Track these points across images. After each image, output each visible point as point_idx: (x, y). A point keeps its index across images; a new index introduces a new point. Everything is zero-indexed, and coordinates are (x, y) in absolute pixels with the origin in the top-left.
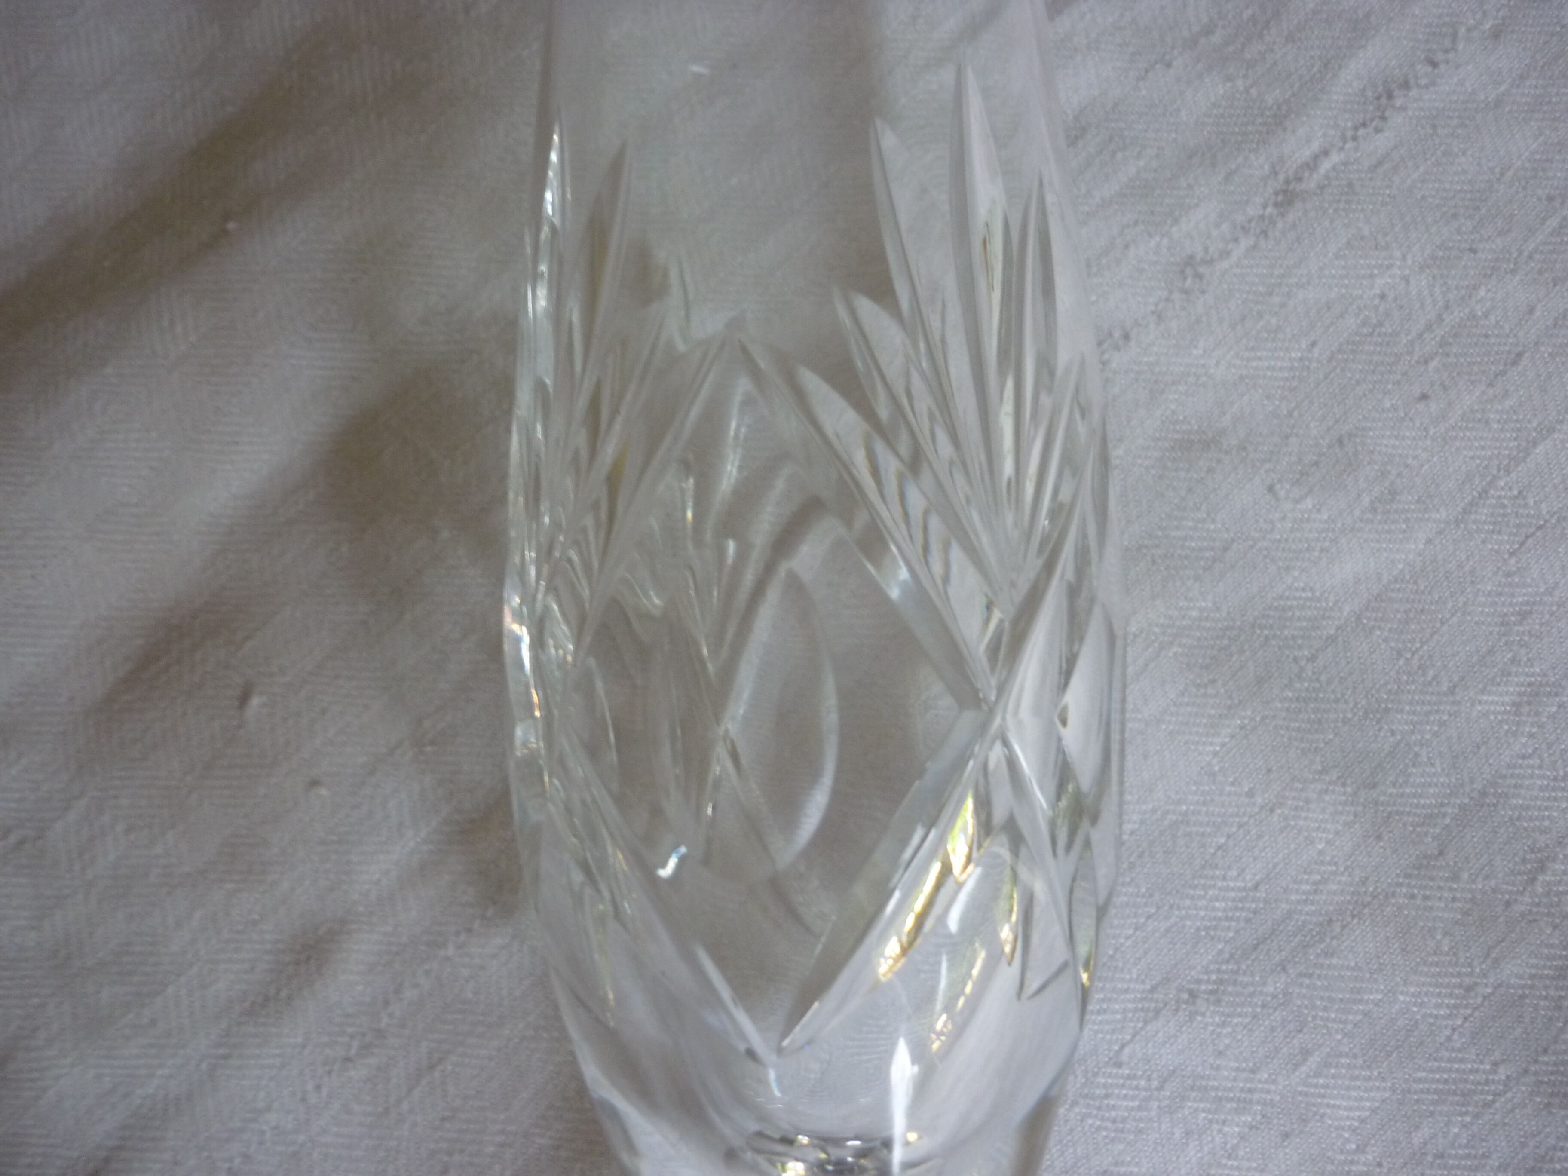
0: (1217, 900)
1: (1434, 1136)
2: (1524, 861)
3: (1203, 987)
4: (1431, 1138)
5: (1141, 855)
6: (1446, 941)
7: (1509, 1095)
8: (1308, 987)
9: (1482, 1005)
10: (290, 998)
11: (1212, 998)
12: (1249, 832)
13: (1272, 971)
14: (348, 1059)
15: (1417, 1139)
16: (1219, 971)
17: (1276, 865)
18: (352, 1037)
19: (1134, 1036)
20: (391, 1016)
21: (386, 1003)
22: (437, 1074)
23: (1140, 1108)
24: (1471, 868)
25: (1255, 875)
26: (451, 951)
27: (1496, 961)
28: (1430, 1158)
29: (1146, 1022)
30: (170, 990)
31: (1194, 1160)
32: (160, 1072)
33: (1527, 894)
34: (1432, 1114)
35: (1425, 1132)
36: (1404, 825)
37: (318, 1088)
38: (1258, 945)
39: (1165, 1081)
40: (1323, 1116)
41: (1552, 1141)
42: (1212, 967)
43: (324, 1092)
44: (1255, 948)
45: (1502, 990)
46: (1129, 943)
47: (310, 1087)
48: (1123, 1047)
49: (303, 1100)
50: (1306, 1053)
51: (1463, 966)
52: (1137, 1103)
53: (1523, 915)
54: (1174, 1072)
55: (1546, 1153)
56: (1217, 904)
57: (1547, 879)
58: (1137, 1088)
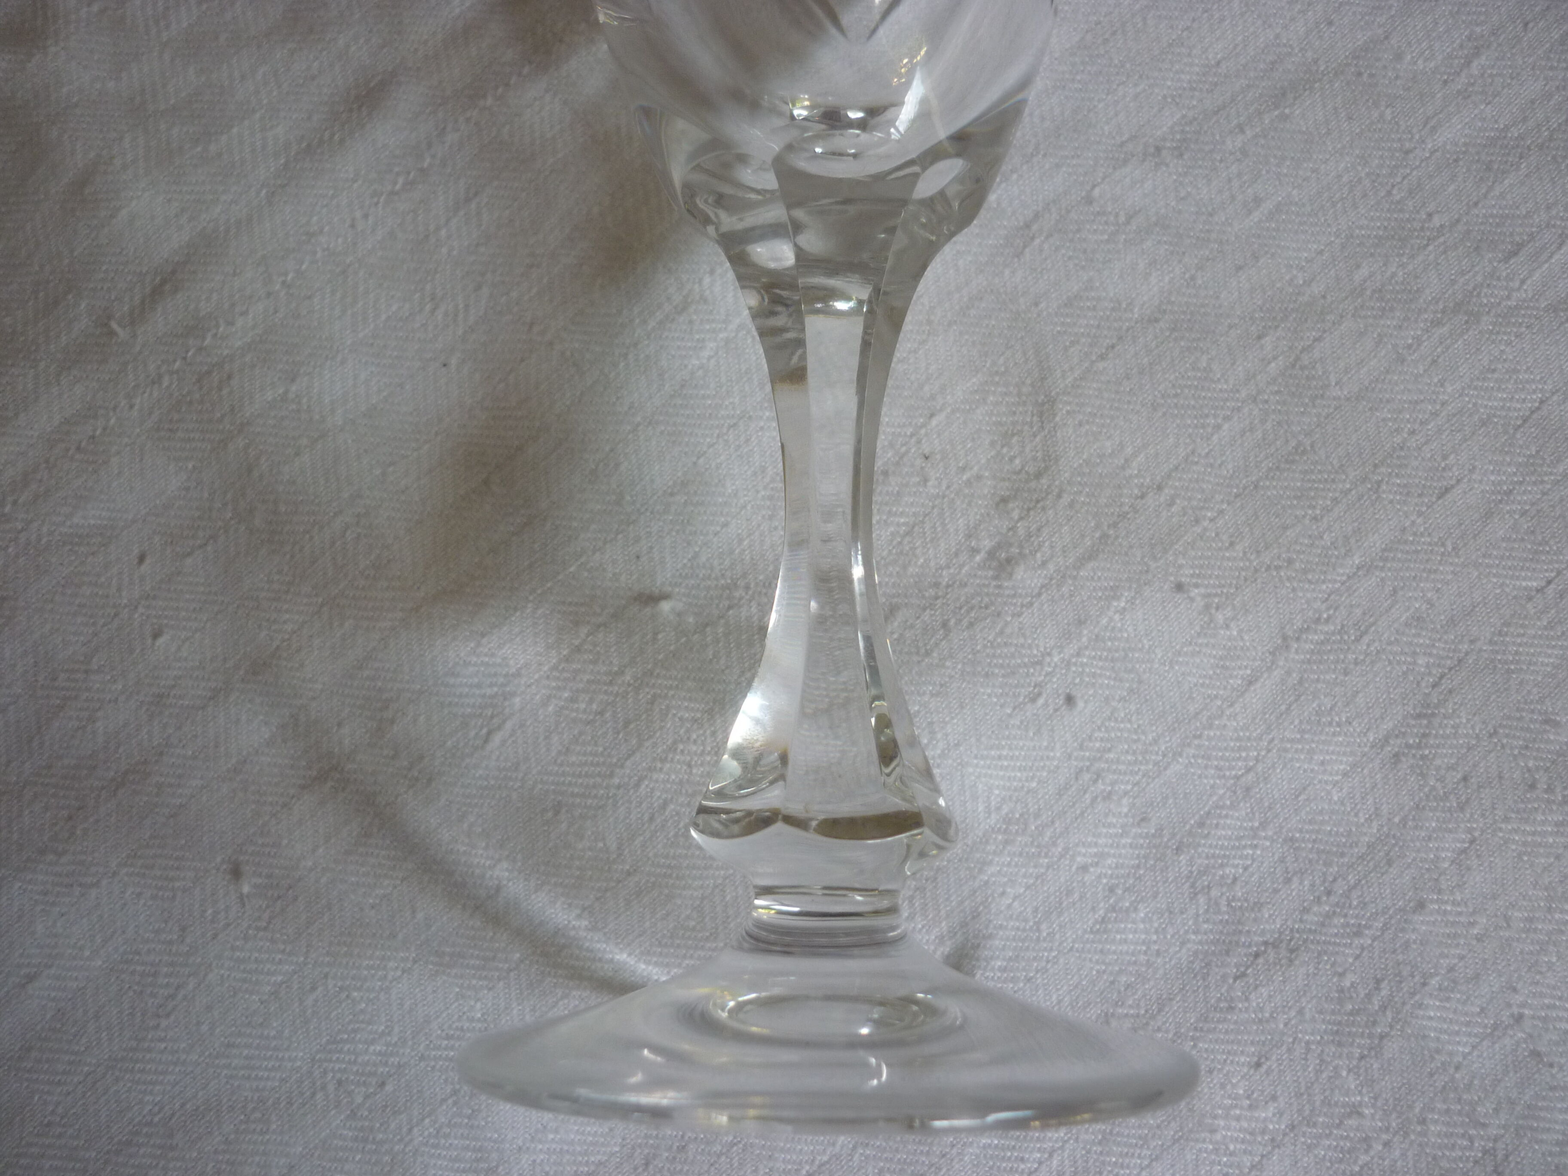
0: (1183, 72)
1: (1372, 275)
2: (1461, 46)
3: (1168, 145)
4: (1370, 276)
5: (1114, 33)
6: (1388, 111)
7: (1442, 240)
8: (1263, 146)
9: (1420, 166)
10: (342, 141)
11: (1176, 153)
12: (1212, 16)
13: (1231, 132)
14: (393, 193)
15: (1358, 277)
16: (1182, 131)
17: (1236, 46)
18: (398, 174)
19: (1103, 179)
20: (433, 157)
21: (430, 145)
22: (473, 206)
23: (1108, 241)
24: (1413, 52)
25: (1217, 54)
26: (489, 101)
27: (1434, 129)
28: (1368, 293)
29: (1115, 168)
30: (235, 130)
31: (1155, 289)
32: (224, 198)
33: (1463, 75)
34: (1372, 255)
35: (1364, 271)
36: (1354, 13)
37: (366, 216)
38: (1218, 111)
39: (1131, 217)
40: (1273, 255)
41: (1479, 278)
42: (1176, 128)
43: (371, 220)
44: (1216, 113)
45: (1438, 154)
46: (1101, 105)
47: (358, 214)
48: (1094, 187)
49: (353, 226)
50: (1258, 201)
51: (1404, 132)
52: (1106, 237)
53: (1459, 92)
54: (1140, 211)
55: (1474, 289)
56: (1183, 76)
57: (1483, 63)
58: (1106, 223)
